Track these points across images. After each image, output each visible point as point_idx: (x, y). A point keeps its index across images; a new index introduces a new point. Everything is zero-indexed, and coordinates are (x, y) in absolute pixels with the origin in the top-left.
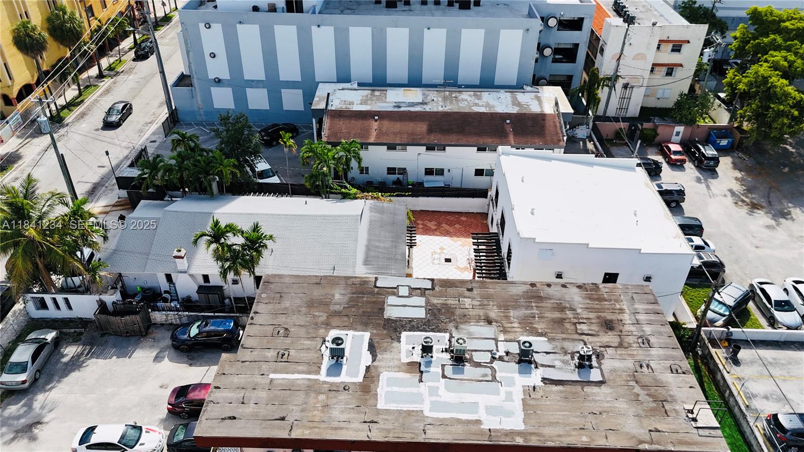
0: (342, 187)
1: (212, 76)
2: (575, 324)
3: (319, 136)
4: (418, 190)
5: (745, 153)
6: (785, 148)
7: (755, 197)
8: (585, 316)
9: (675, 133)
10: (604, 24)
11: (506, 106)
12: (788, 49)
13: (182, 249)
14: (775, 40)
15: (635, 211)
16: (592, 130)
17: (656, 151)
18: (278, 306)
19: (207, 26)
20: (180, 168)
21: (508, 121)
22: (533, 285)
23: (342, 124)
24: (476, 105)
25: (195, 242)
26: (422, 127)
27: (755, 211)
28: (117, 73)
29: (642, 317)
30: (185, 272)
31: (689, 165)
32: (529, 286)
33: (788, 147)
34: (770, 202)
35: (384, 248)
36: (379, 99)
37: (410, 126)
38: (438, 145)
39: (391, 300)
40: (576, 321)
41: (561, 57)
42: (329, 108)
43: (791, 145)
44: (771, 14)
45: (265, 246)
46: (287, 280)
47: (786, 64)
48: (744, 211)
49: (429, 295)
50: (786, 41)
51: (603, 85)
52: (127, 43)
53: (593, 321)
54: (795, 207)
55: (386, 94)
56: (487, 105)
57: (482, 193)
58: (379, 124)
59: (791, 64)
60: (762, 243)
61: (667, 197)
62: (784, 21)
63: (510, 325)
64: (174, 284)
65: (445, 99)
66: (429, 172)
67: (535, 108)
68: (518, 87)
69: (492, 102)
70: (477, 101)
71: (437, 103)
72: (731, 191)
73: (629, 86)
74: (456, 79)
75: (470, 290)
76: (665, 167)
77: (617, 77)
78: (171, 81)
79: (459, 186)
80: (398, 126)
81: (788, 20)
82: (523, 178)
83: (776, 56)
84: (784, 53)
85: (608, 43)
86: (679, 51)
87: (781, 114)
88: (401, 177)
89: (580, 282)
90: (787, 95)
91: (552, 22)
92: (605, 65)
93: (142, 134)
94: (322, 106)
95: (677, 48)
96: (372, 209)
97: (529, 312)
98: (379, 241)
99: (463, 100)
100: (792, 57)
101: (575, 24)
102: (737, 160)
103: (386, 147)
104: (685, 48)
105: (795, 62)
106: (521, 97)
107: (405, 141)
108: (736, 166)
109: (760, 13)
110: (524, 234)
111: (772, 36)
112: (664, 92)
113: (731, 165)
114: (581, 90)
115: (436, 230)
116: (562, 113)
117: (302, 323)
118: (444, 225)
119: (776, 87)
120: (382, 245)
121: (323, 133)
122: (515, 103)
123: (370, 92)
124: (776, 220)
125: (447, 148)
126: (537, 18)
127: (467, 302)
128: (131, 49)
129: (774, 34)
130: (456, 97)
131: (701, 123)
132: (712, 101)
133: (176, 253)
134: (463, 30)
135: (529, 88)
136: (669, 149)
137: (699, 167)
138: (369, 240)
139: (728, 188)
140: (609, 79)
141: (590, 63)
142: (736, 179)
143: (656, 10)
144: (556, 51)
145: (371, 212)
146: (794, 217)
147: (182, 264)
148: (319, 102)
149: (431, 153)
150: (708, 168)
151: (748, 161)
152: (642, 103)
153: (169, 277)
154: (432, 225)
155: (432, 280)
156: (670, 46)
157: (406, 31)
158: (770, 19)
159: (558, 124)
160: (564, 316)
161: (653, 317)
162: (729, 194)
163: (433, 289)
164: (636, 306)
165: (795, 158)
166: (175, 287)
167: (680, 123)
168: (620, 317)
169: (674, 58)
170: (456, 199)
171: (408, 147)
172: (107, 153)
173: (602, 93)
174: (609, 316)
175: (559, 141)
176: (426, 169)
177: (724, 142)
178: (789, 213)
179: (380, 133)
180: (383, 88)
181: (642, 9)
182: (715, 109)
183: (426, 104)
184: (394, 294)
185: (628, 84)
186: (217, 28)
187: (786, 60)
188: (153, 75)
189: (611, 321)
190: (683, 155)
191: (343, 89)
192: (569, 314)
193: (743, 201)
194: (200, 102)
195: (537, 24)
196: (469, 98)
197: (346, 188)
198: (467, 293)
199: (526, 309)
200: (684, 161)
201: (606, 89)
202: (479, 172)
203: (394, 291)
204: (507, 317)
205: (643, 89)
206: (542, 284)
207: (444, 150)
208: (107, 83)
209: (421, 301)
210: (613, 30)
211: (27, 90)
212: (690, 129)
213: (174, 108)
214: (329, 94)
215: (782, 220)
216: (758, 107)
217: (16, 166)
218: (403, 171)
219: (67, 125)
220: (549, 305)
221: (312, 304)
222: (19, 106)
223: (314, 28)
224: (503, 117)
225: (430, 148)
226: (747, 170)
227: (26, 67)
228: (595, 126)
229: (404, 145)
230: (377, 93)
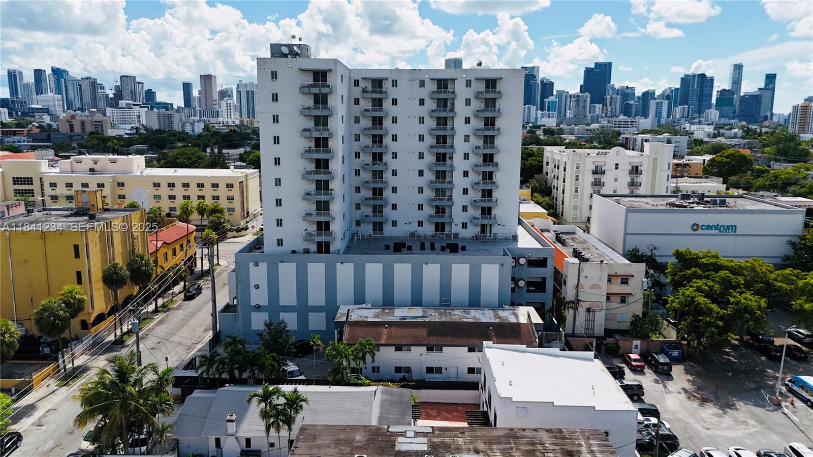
0: (358, 379)
1: (253, 303)
2: (543, 453)
3: (340, 339)
4: (421, 385)
5: (695, 363)
6: (729, 359)
7: (705, 394)
8: (551, 448)
9: (634, 346)
10: (564, 263)
11: (490, 318)
12: (707, 278)
13: (234, 415)
14: (696, 272)
15: (593, 386)
16: (565, 344)
17: (621, 361)
18: (312, 443)
19: (256, 264)
20: (231, 360)
21: (491, 328)
22: (511, 430)
23: (358, 331)
24: (466, 318)
25: (249, 401)
26: (423, 332)
27: (705, 403)
28: (169, 309)
29: (595, 448)
30: (233, 435)
31: (646, 370)
32: (508, 431)
33: (731, 358)
34: (717, 397)
35: (394, 419)
36: (388, 314)
37: (413, 331)
38: (436, 345)
39: (400, 439)
40: (544, 451)
41: (534, 288)
42: (349, 320)
43: (733, 357)
44: (690, 253)
45: (301, 407)
46: (318, 427)
47: (707, 288)
48: (695, 404)
49: (430, 436)
50: (704, 272)
51: (568, 307)
52: (178, 288)
53: (558, 451)
54: (739, 400)
55: (393, 311)
56: (475, 318)
57: (474, 386)
58: (388, 331)
59: (711, 288)
60: (711, 426)
61: (629, 391)
62: (701, 258)
63: (493, 454)
64: (221, 449)
65: (440, 314)
66: (430, 370)
67: (512, 320)
68: (501, 306)
69: (478, 316)
70: (466, 316)
71: (435, 317)
72: (684, 389)
73: (591, 310)
74: (450, 301)
75: (463, 433)
76: (627, 370)
77: (579, 301)
78: (218, 309)
79: (455, 380)
80: (404, 331)
81: (704, 258)
82: (503, 362)
83: (698, 282)
84: (704, 281)
85: (568, 276)
86: (627, 283)
87: (709, 324)
88: (406, 375)
89: (548, 427)
90: (711, 310)
91: (522, 261)
92: (569, 293)
93: (189, 351)
94: (344, 319)
95: (625, 281)
96: (382, 393)
97: (509, 446)
98: (390, 414)
99: (455, 315)
100: (711, 284)
101: (542, 263)
102: (689, 368)
103: (394, 348)
104: (631, 281)
105: (713, 286)
106: (501, 313)
107: (409, 342)
108: (687, 372)
109: (681, 253)
110: (503, 395)
111: (694, 269)
112: (622, 317)
113: (684, 371)
114: (551, 310)
115: (437, 416)
116: (534, 323)
117: (332, 454)
118: (443, 413)
119: (700, 304)
120: (391, 416)
121: (344, 338)
122: (497, 316)
123: (381, 310)
124: (722, 410)
125: (444, 348)
126: (508, 255)
127: (460, 440)
128: (180, 292)
129: (695, 267)
130: (449, 313)
131: (654, 338)
132: (660, 321)
133: (228, 417)
134: (453, 265)
135: (507, 307)
136: (629, 357)
137: (656, 372)
138: (381, 413)
139: (682, 387)
140: (572, 302)
141: (556, 291)
142: (688, 381)
143: (607, 256)
144: (529, 284)
145: (382, 394)
146: (738, 407)
147: (231, 428)
148: (340, 317)
149: (431, 353)
150: (664, 373)
151: (698, 368)
152: (605, 325)
153: (218, 441)
154: (433, 413)
155: (433, 427)
156: (619, 280)
157: (409, 266)
158: (689, 257)
159: (531, 331)
160: (535, 448)
161: (604, 449)
162: (682, 391)
163: (433, 432)
164: (591, 442)
165: (737, 366)
166: (221, 452)
167: (637, 338)
168: (578, 449)
169: (624, 289)
170: (453, 391)
171: (412, 347)
172: (167, 359)
173: (569, 314)
174: (570, 448)
175: (533, 342)
176: (427, 368)
177: (675, 353)
178: (734, 405)
179: (389, 336)
180: (391, 307)
181: (596, 255)
182: (665, 329)
183: (426, 317)
184: (403, 436)
185: (590, 308)
186: (263, 266)
187: (706, 285)
188: (206, 303)
189: (572, 451)
190: (641, 362)
191: (359, 309)
192: (540, 447)
193: (695, 397)
194: (240, 325)
195: (509, 261)
196: (460, 314)
197: (361, 379)
198: (460, 435)
199: (506, 444)
200: (642, 367)
201: (571, 311)
202: (471, 371)
203: (403, 434)
204: (491, 449)
205: (603, 312)
206: (519, 429)
207: (441, 350)
208: (160, 316)
209: (425, 440)
210: (570, 267)
211: (101, 318)
212: (645, 343)
213: (218, 330)
214: (349, 310)
215: (729, 410)
216: (692, 321)
217: (85, 375)
218: (408, 370)
219: (128, 346)
220: (523, 442)
221: (338, 443)
222: (93, 330)
223: (338, 265)
224: (487, 325)
225: (430, 349)
226: (697, 374)
227: (104, 300)
228: (566, 341)
229: (409, 346)
230: (386, 311)
